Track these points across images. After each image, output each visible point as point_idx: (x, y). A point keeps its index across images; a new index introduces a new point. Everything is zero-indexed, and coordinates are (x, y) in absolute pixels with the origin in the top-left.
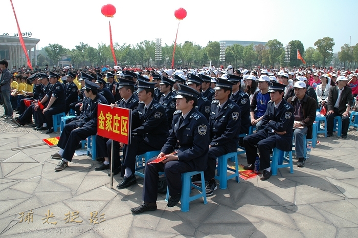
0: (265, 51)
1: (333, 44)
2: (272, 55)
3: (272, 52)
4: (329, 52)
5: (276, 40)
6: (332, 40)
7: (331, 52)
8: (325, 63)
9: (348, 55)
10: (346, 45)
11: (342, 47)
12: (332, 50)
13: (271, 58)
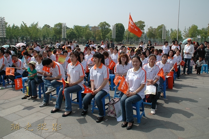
0: (98, 31)
1: (144, 26)
2: (102, 33)
3: (102, 31)
4: (142, 31)
5: (105, 22)
6: (144, 23)
7: (143, 31)
8: (138, 39)
9: (152, 34)
10: (151, 27)
11: (149, 29)
12: (144, 30)
13: (102, 36)
